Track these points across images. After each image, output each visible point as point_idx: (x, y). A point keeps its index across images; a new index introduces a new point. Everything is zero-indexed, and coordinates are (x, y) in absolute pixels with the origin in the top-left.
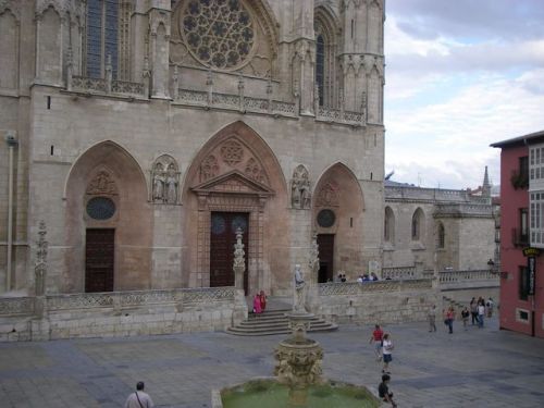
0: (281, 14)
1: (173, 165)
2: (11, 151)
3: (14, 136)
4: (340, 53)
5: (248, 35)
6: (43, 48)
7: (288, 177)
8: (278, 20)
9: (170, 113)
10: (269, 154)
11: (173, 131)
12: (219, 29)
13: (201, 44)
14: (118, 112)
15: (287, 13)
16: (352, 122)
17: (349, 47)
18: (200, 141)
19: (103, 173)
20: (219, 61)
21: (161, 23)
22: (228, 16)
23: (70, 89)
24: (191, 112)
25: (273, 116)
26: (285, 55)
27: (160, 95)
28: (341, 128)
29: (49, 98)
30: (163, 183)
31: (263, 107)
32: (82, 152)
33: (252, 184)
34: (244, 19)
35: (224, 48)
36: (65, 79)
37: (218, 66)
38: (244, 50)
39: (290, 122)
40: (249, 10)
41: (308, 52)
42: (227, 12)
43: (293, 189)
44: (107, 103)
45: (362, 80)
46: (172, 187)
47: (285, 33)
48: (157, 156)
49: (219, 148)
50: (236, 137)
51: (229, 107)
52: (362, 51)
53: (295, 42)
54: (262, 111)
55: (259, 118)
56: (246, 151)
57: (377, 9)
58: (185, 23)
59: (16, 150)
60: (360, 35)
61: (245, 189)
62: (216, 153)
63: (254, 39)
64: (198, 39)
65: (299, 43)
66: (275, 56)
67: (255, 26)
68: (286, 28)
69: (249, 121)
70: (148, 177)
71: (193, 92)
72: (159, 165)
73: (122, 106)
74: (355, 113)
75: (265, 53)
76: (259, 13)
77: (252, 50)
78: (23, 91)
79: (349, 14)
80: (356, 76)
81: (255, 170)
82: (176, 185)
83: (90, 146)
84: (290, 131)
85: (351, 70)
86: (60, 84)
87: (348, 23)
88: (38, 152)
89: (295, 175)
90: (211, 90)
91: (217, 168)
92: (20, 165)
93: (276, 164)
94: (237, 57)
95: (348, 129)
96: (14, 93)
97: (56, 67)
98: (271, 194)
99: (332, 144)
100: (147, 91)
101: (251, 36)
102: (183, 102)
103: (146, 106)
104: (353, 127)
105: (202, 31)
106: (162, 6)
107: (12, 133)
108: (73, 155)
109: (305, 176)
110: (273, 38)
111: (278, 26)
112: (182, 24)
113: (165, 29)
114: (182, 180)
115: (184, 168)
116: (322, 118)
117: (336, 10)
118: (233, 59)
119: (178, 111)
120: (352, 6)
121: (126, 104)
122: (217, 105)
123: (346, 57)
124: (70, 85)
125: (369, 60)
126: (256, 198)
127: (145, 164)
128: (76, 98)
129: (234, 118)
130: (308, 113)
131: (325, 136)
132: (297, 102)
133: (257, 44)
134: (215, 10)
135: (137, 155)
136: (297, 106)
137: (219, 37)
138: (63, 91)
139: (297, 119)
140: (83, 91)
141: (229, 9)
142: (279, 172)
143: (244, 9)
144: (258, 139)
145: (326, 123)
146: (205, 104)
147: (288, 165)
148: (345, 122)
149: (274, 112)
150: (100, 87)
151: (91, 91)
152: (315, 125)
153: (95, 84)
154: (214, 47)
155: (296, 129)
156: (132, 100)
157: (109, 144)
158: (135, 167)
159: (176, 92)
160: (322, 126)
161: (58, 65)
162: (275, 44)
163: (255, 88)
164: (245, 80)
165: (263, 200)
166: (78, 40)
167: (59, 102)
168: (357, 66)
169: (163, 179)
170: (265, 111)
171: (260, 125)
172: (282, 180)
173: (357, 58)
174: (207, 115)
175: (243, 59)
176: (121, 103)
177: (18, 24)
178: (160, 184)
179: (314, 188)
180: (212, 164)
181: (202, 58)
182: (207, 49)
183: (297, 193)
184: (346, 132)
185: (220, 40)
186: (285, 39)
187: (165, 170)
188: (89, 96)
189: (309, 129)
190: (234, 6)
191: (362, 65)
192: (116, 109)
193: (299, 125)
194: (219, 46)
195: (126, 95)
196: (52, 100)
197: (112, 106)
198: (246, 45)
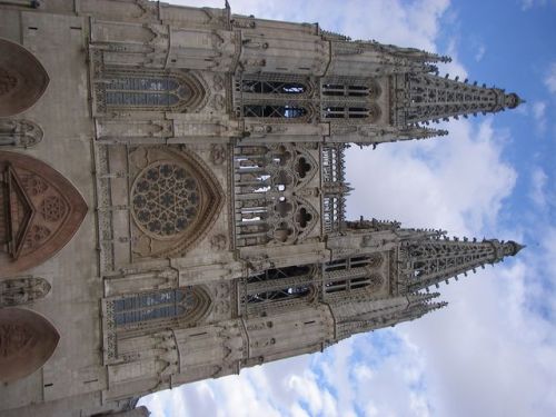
0: (197, 255)
1: (33, 141)
2: (27, 3)
3: (41, 6)
5: (168, 230)
6: (121, 28)
7: (37, 272)
8: (188, 254)
9: (83, 137)
10: (58, 247)
11: (67, 140)
12: (168, 200)
13: (151, 183)
14: (77, 90)
15: (196, 260)
16: (106, 346)
17: (181, 334)
19: (15, 81)
20: (139, 202)
21: (162, 128)
22: (180, 207)
23: (91, 46)
24: (89, 157)
25: (98, 245)
26: (159, 263)
27: (99, 128)
29: (80, 29)
30: (13, 130)
31: (105, 235)
32: (34, 54)
33: (22, 233)
34: (181, 224)
35: (151, 206)
36: (99, 43)
37: (135, 202)
38: (154, 227)
39: (95, 268)
40: (190, 228)
41: (167, 280)
43: (23, 281)
44: (84, 78)
45: (151, 353)
46: (10, 139)
47: (179, 261)
48: (41, 125)
49: (56, 194)
50: (70, 207)
51: (100, 196)
52: (180, 347)
53: (172, 268)
54: (101, 233)
55: (93, 230)
56: (58, 224)
58: (166, 166)
59: (28, 6)
60: (193, 343)
61: (15, 227)
62: (50, 192)
63: (166, 237)
64: (155, 179)
65: (173, 270)
66: (155, 257)
67: (178, 236)
69: (89, 218)
70: (18, 117)
71: (107, 159)
72: (31, 128)
73: (84, 93)
74: (116, 350)
75: (156, 249)
77: (154, 235)
79: (211, 329)
80: (155, 346)
81: (38, 237)
82: (13, 144)
83: (42, 62)
84: (85, 270)
85: (158, 340)
86: (94, 38)
87: (202, 329)
88: (30, 17)
89: (39, 281)
91: (36, 193)
93: (48, 256)
94: (146, 220)
95: (98, 343)
96: (77, 10)
97: (107, 36)
98: (12, 258)
99: (78, 323)
100: (101, 115)
101: (168, 233)
102: (97, 149)
103: (87, 115)
104: (101, 350)
105: (163, 183)
108: (31, 44)
109: (39, 294)
110: (171, 253)
111: (183, 255)
113: (157, 132)
114: (18, 150)
115: (32, 152)
116: (104, 306)
117: (211, 317)
118: (144, 217)
119: (87, 144)
120: (219, 330)
121: (86, 95)
122: (99, 183)
123: (170, 333)
124: (94, 46)
125: (173, 356)
126: (8, 240)
127: (30, 114)
128: (84, 51)
129: (90, 202)
130: (107, 289)
131: (86, 313)
132: (117, 273)
133: (162, 239)
134: (183, 194)
136: (111, 273)
137: (161, 200)
138: (88, 41)
139: (99, 275)
140: (91, 58)
141: (187, 207)
143: (191, 222)
144: (72, 232)
145: (101, 312)
146: (98, 170)
147: (48, 270)
148: (105, 337)
149: (102, 247)
150: (97, 73)
151: (92, 64)
152: (95, 300)
153: (99, 69)
154: (151, 196)
155: (88, 276)
156: (90, 99)
157: (46, 80)
159: (105, 143)
160: (97, 308)
161: (110, 38)
162: (166, 255)
164: (128, 244)
165: (5, 247)
166: (133, 62)
167: (79, 37)
168: (163, 345)
169: (17, 130)
170: (101, 237)
171: (86, 232)
172: (26, 269)
173: (172, 343)
174: (88, 173)
175: (145, 226)
176: (86, 91)
178: (12, 127)
179: (25, 308)
180: (39, 187)
181: (138, 185)
182: (147, 189)
184: (95, 339)
185: (158, 201)
186: (173, 261)
187: (27, 134)
188: (87, 62)
189: (92, 294)
190: (191, 213)
191: (167, 350)
192: (80, 87)
193: (93, 279)
194: (152, 201)
195: (94, 96)
196: (79, 31)
197: (82, 83)
198: (159, 229)
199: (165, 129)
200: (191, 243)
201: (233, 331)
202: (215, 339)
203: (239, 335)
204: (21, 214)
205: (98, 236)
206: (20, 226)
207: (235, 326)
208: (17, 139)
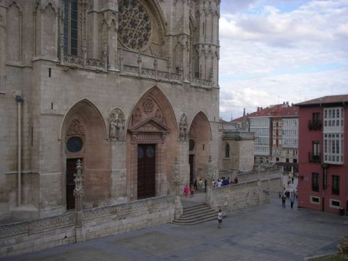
0: (168, 16)
1: (121, 115)
2: (19, 106)
3: (20, 94)
4: (195, 43)
5: (148, 29)
6: (45, 33)
7: (178, 121)
8: (166, 20)
9: (119, 81)
10: (169, 107)
11: (120, 92)
12: (133, 24)
13: (124, 33)
14: (90, 79)
15: (172, 17)
16: (206, 87)
17: (202, 40)
18: (136, 99)
19: (77, 120)
20: (133, 45)
21: (113, 20)
22: (137, 16)
23: (62, 64)
24: (130, 80)
25: (171, 83)
26: (171, 43)
27: (113, 68)
28: (202, 90)
29: (50, 69)
31: (166, 77)
32: (70, 107)
33: (159, 126)
34: (146, 18)
35: (136, 37)
36: (59, 56)
37: (133, 48)
38: (146, 39)
39: (179, 86)
40: (149, 13)
42: (137, 13)
43: (181, 129)
44: (83, 73)
45: (209, 60)
46: (121, 129)
47: (171, 29)
48: (112, 109)
50: (153, 98)
51: (150, 77)
52: (209, 42)
53: (178, 36)
56: (155, 105)
57: (217, 18)
59: (22, 105)
60: (208, 33)
61: (155, 129)
63: (151, 31)
65: (181, 37)
66: (163, 43)
67: (152, 23)
68: (172, 25)
69: (160, 86)
70: (107, 123)
71: (130, 67)
73: (92, 75)
74: (207, 81)
75: (157, 41)
76: (155, 15)
77: (150, 38)
78: (27, 63)
79: (202, 19)
80: (206, 57)
81: (160, 116)
82: (123, 128)
83: (74, 103)
84: (179, 92)
85: (203, 54)
86: (56, 59)
87: (201, 25)
88: (44, 107)
89: (181, 120)
90: (140, 65)
91: (140, 116)
92: (26, 116)
93: (172, 113)
94: (142, 42)
95: (205, 91)
96: (19, 64)
97: (53, 47)
98: (169, 132)
99: (197, 100)
100: (106, 65)
101: (150, 29)
102: (125, 73)
103: (105, 75)
104: (207, 89)
105: (124, 24)
106: (113, 9)
107: (18, 93)
108: (64, 109)
109: (186, 120)
110: (163, 31)
111: (166, 24)
113: (115, 24)
114: (126, 125)
115: (127, 116)
116: (193, 84)
118: (141, 44)
119: (123, 79)
120: (203, 14)
121: (94, 74)
122: (143, 76)
123: (201, 46)
124: (62, 60)
125: (213, 48)
126: (161, 134)
127: (105, 115)
128: (67, 70)
129: (153, 84)
130: (186, 81)
131: (194, 95)
132: (182, 74)
133: (153, 35)
134: (131, 11)
135: (100, 109)
136: (182, 77)
137: (133, 29)
138: (58, 65)
139: (181, 85)
140: (70, 64)
141: (138, 10)
142: (174, 118)
143: (146, 11)
144: (163, 97)
145: (196, 87)
147: (178, 113)
148: (203, 86)
149: (172, 80)
150: (79, 62)
151: (74, 65)
152: (190, 89)
153: (77, 60)
154: (131, 35)
155: (181, 91)
156: (96, 72)
157: (86, 102)
158: (99, 116)
159: (122, 67)
160: (193, 89)
161: (54, 46)
162: (163, 36)
165: (164, 136)
167: (56, 72)
168: (207, 52)
169: (116, 124)
170: (167, 80)
171: (164, 87)
173: (206, 47)
174: (138, 82)
175: (146, 44)
176: (91, 73)
177: (20, 14)
178: (114, 128)
179: (189, 128)
180: (138, 114)
181: (124, 42)
182: (127, 37)
183: (182, 131)
185: (133, 31)
186: (171, 33)
187: (117, 118)
188: (73, 68)
189: (187, 91)
191: (210, 51)
192: (89, 77)
193: (183, 89)
195: (94, 68)
196: (52, 71)
197: (86, 75)
198: (147, 35)
200: (160, 16)
201: (206, 6)
202: (208, 19)
203: (210, 3)
204: (149, 125)
205: (166, 82)
206: (155, 126)
207: (204, 3)
208: (120, 125)
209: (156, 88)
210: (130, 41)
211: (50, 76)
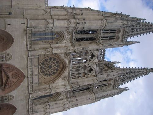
0: (57, 83)
1: (9, 59)
2: (7, 13)
3: (12, 14)
4: (49, 101)
5: (50, 75)
6: (38, 21)
7: (10, 94)
8: (55, 83)
9: (25, 56)
10: (16, 87)
11: (20, 58)
12: (50, 67)
13: (45, 63)
14: (23, 42)
15: (57, 84)
16: (30, 110)
17: (51, 104)
18: (17, 66)
19: (4, 39)
20: (41, 68)
21: (49, 52)
22: (54, 69)
23: (28, 29)
24: (26, 62)
25: (28, 86)
26: (46, 86)
27: (30, 53)
28: (28, 107)
29: (24, 23)
30: (3, 56)
31: (30, 83)
32: (9, 33)
33: (6, 83)
34: (54, 73)
35: (45, 69)
36: (30, 27)
37: (40, 68)
38: (46, 74)
39: (27, 91)
40: (56, 74)
41: (48, 92)
42: (55, 68)
43: (6, 96)
44: (25, 39)
45: (43, 110)
46: (2, 59)
47: (52, 85)
48: (11, 54)
49: (16, 72)
50: (20, 76)
51: (29, 73)
52: (51, 108)
53: (50, 88)
54: (29, 82)
55: (27, 82)
56: (17, 80)
57: (62, 109)
58: (50, 58)
59: (8, 15)
60: (55, 106)
61: (4, 82)
62: (15, 71)
64: (47, 62)
65: (50, 89)
66: (45, 83)
67: (53, 77)
68: (54, 85)
69: (26, 79)
70: (4, 52)
71: (32, 62)
72: (8, 55)
73: (25, 43)
74: (33, 110)
75: (46, 80)
76: (56, 77)
77: (46, 77)
78: (25, 16)
79: (60, 102)
80: (44, 108)
81: (11, 84)
82: (3, 61)
83: (12, 35)
84: (24, 92)
85: (45, 106)
86: (29, 26)
87: (57, 102)
88: (8, 21)
89: (11, 96)
90: (33, 67)
91: (10, 72)
92: (4, 16)
93: (14, 89)
94: (43, 73)
95: (27, 109)
96: (24, 14)
97: (33, 25)
98: (3, 90)
99: (22, 105)
100: (30, 49)
101: (50, 76)
102: (29, 60)
103: (26, 49)
104: (28, 110)
105: (49, 62)
106: (54, 51)
107: (13, 13)
108: (9, 30)
109: (11, 99)
110: (50, 82)
111: (54, 83)
112: (50, 57)
114: (5, 62)
115: (9, 62)
117: (60, 98)
118: (43, 72)
119: (26, 58)
120: (62, 102)
121: (26, 44)
122: (29, 69)
123: (48, 104)
124: (29, 28)
126: (2, 85)
127: (8, 51)
128: (25, 30)
129: (26, 75)
130: (30, 96)
131: (24, 102)
132: (33, 92)
133: (48, 78)
134: (55, 65)
135: (11, 48)
136: (32, 92)
137: (48, 67)
138: (27, 27)
139: (28, 93)
140: (28, 32)
141: (56, 69)
142: (11, 91)
143: (57, 73)
144: (20, 83)
145: (28, 102)
146: (29, 66)
147: (14, 93)
148: (30, 108)
149: (29, 86)
150: (29, 37)
151: (28, 34)
152: (27, 99)
153: (30, 35)
154: (45, 66)
155: (25, 93)
156: (27, 45)
157: (13, 40)
158: (7, 48)
159: (31, 57)
160: (27, 101)
161: (34, 25)
162: (49, 83)
163: (35, 79)
164: (37, 76)
165: (1, 87)
166: (42, 30)
167: (24, 26)
168: (46, 107)
169: (4, 56)
170: (29, 83)
171: (25, 83)
172: (8, 92)
173: (48, 107)
174: (26, 67)
175: (43, 75)
176: (26, 43)
177: (43, 15)
178: (2, 56)
179: (7, 103)
180: (11, 70)
181: (42, 63)
182: (44, 64)
183: (5, 98)
184: (27, 108)
185: (47, 67)
186: (50, 85)
187: (7, 57)
188: (26, 34)
189: (26, 97)
190: (57, 70)
191: (47, 109)
192: (24, 42)
193: (27, 94)
194: (46, 68)
195: (28, 44)
196: (24, 24)
197: (24, 40)
198: (47, 75)
199: (50, 52)
200: (56, 79)
201: (66, 102)
202: (61, 104)
203: (68, 104)
204: (6, 78)
205: (28, 83)
206: (6, 81)
207: (67, 101)
208: (4, 59)
209: (25, 77)
210: (43, 66)
211: (22, 23)
